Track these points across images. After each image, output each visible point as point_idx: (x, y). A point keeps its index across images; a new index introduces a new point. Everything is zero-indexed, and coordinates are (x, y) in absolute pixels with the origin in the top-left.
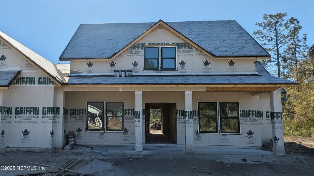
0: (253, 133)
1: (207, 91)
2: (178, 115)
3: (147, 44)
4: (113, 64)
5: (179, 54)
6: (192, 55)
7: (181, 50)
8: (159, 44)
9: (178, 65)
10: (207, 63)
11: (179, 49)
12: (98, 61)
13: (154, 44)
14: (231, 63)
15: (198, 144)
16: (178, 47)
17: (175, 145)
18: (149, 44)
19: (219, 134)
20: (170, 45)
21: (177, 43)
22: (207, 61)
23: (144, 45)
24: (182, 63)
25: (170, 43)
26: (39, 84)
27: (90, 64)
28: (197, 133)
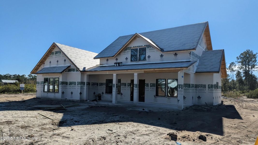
0: (186, 97)
1: (144, 73)
2: (146, 86)
3: (132, 47)
4: (117, 59)
5: (148, 51)
6: (154, 51)
7: (149, 49)
8: (138, 46)
9: (147, 58)
10: (162, 56)
11: (148, 49)
12: (110, 58)
13: (135, 47)
14: (176, 54)
15: (155, 102)
16: (147, 47)
17: (144, 103)
18: (133, 47)
19: (166, 97)
20: (144, 47)
21: (147, 45)
22: (162, 55)
23: (131, 47)
24: (149, 57)
25: (143, 46)
26: (76, 71)
27: (107, 60)
28: (155, 96)
